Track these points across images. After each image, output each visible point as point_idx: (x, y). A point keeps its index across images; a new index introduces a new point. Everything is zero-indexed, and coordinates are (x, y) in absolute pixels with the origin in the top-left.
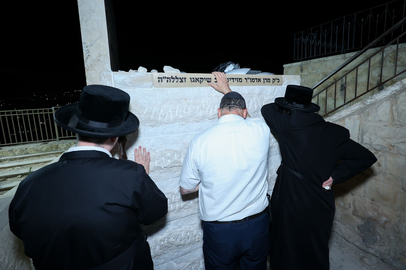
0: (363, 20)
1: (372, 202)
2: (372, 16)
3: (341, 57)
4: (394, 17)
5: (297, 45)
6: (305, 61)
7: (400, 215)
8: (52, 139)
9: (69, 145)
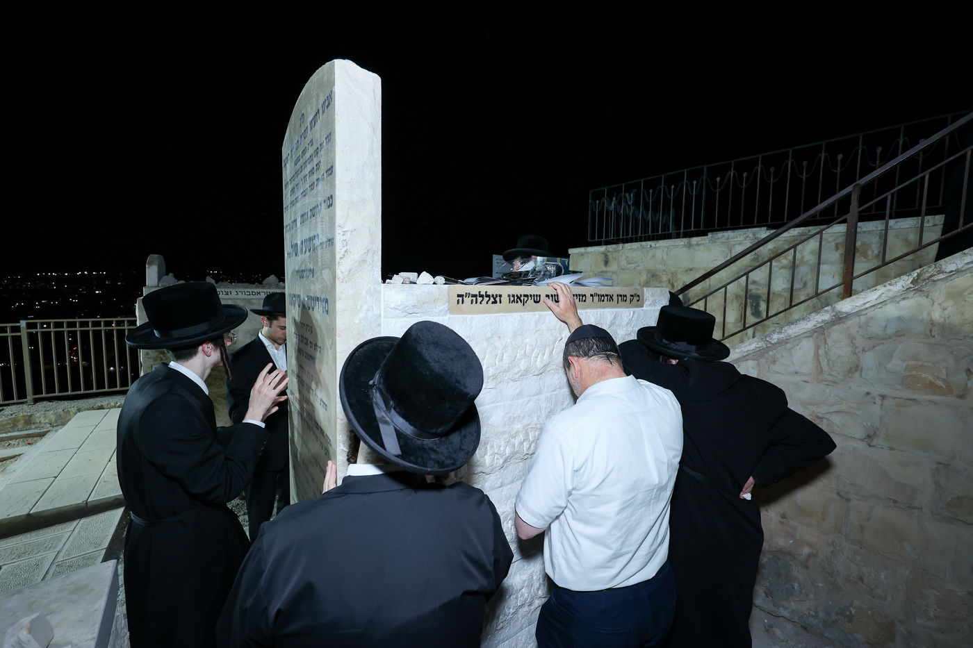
0: (718, 179)
1: (782, 520)
2: (734, 175)
3: (682, 243)
4: (774, 179)
5: (594, 214)
6: (614, 246)
7: (833, 541)
8: (15, 401)
9: (63, 416)
